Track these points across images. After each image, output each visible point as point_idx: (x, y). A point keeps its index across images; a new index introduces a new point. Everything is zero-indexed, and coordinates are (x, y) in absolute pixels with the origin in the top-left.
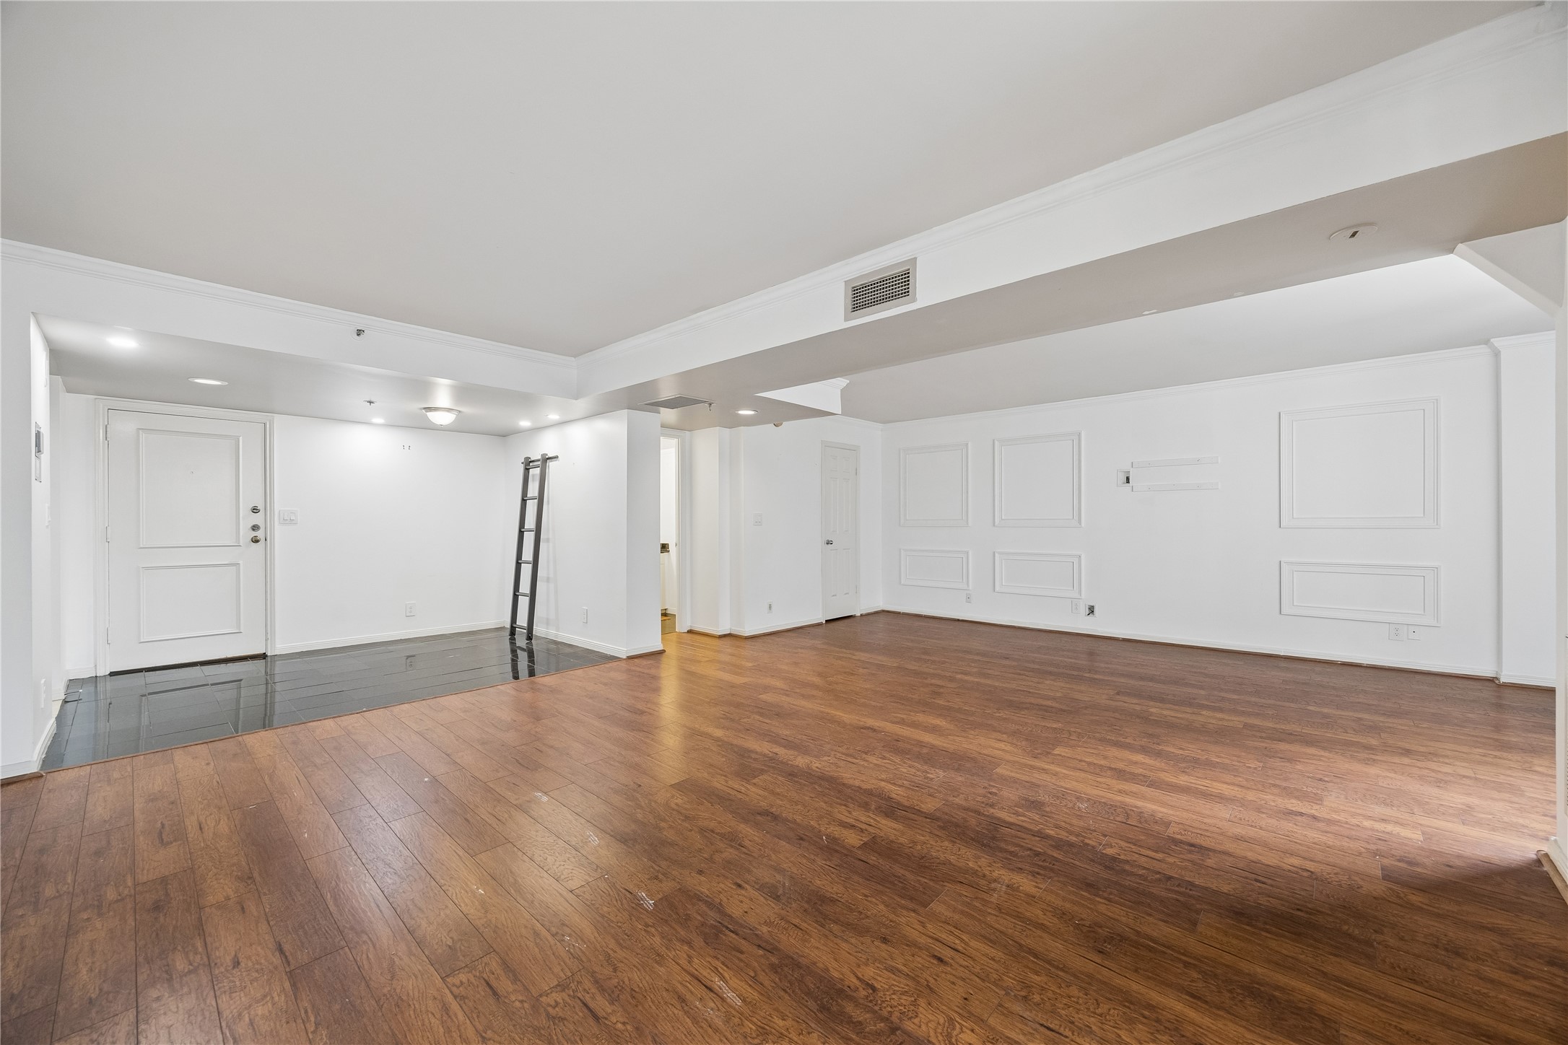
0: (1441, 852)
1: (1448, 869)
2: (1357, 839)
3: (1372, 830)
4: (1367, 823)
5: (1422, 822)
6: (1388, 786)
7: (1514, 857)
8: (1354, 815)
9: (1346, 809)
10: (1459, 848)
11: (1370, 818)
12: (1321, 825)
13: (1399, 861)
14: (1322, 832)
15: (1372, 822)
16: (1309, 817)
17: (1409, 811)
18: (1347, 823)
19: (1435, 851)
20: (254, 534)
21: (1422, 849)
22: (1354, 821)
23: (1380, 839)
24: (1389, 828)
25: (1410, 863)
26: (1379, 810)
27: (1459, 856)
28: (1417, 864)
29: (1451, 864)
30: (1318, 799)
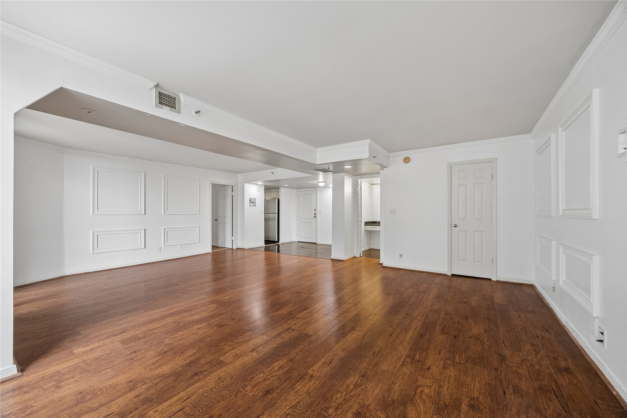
0: (64, 350)
1: (59, 346)
2: (95, 337)
3: (93, 343)
4: (97, 345)
5: (77, 359)
6: (106, 371)
7: (33, 367)
8: (104, 345)
9: (110, 345)
10: (58, 356)
11: (98, 347)
12: (110, 334)
13: (77, 339)
14: (107, 333)
15: (96, 346)
16: (117, 334)
17: (86, 362)
18: (103, 340)
19: (66, 350)
20: (315, 215)
21: (72, 347)
22: (102, 343)
23: (88, 342)
24: (88, 348)
25: (73, 340)
26: (97, 354)
27: (56, 353)
28: (70, 341)
29: (59, 348)
30: (123, 342)
